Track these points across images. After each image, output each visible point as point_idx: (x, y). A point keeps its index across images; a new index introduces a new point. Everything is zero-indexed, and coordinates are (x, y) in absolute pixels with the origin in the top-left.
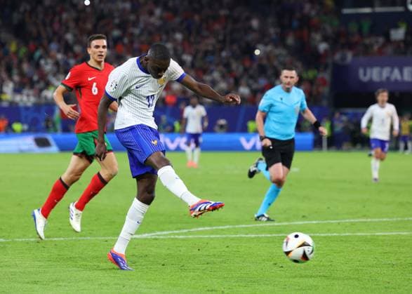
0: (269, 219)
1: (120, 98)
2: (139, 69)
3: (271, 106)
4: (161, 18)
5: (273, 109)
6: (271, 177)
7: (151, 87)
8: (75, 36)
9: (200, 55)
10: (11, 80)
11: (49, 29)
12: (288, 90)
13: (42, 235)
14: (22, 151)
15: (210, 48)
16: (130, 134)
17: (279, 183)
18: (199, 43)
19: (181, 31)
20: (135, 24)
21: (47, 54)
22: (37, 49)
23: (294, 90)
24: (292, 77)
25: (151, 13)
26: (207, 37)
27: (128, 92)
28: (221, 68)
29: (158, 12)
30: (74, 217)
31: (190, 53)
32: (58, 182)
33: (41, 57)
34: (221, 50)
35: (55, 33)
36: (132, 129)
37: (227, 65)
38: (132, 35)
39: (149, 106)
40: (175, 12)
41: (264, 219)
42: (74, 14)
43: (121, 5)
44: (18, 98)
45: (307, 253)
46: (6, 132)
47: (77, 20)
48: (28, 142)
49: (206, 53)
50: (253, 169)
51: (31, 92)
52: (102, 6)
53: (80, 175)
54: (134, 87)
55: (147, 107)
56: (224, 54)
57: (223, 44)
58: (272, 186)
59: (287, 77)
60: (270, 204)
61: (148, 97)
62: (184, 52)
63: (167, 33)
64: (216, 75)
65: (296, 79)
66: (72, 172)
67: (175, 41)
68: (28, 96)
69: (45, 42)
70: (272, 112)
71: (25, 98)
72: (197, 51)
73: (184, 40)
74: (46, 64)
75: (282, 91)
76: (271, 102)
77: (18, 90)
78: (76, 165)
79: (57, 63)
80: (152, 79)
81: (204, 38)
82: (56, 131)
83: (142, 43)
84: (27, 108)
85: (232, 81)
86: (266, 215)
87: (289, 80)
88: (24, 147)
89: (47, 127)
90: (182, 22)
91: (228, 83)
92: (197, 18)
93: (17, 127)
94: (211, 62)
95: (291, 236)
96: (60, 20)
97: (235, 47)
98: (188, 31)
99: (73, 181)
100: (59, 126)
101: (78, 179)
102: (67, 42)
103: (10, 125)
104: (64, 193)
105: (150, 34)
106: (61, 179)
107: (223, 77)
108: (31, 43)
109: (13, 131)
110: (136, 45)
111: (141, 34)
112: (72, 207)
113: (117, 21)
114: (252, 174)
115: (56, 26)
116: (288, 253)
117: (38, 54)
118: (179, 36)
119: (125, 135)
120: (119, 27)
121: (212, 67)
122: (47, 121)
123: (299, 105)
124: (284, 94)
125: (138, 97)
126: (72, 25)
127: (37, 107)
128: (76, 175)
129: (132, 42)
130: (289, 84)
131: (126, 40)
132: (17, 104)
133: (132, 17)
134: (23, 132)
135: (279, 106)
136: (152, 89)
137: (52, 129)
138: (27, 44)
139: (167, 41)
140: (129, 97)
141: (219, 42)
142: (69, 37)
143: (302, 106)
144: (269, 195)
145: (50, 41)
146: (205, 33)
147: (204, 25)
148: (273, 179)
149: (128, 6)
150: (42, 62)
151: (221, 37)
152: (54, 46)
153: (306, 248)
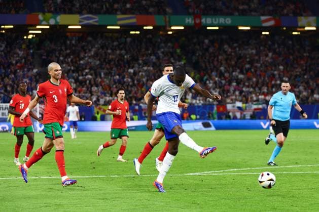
0: (275, 165)
1: (159, 97)
2: (168, 81)
3: (275, 102)
4: (272, 58)
5: (277, 104)
6: (277, 141)
7: (175, 91)
8: (225, 68)
9: (292, 78)
10: (191, 92)
11: (212, 65)
12: (285, 94)
13: (139, 173)
14: (195, 130)
15: (298, 74)
16: (163, 117)
17: (281, 144)
18: (293, 71)
19: (282, 65)
20: (258, 61)
21: (210, 78)
22: (205, 75)
23: (289, 93)
24: (287, 87)
25: (267, 55)
26: (297, 68)
27: (162, 93)
28: (304, 84)
29: (270, 54)
30: (158, 165)
31: (287, 77)
32: (147, 144)
33: (207, 80)
34: (305, 75)
35: (214, 67)
36: (164, 114)
37: (307, 83)
38: (256, 67)
39: (175, 101)
40: (279, 54)
41: (272, 164)
42: (225, 57)
43: (250, 51)
44: (194, 101)
45: (272, 185)
46: (187, 120)
47: (226, 60)
48: (199, 125)
49: (296, 76)
50: (267, 139)
51: (201, 98)
52: (240, 52)
53: (160, 140)
54: (166, 91)
55: (173, 102)
56: (306, 77)
57: (305, 71)
58: (277, 147)
59: (284, 87)
60: (275, 156)
61: (174, 97)
62: (284, 76)
63: (275, 66)
64: (301, 88)
65: (289, 87)
66: (155, 139)
67: (279, 70)
68: (199, 100)
69: (209, 72)
70: (277, 106)
71: (198, 102)
72: (291, 76)
73: (284, 69)
74: (210, 83)
75: (282, 94)
76: (276, 100)
77: (194, 98)
78: (157, 135)
79: (215, 83)
80: (176, 86)
81: (295, 68)
82: (214, 119)
83: (261, 71)
84: (199, 107)
85: (310, 91)
86: (274, 162)
87: (285, 88)
88: (197, 128)
89: (209, 117)
90: (283, 60)
91: (308, 92)
92: (291, 57)
93: (193, 117)
94: (298, 81)
95: (265, 173)
96: (218, 60)
97: (312, 73)
98: (286, 65)
99: (155, 144)
100: (216, 116)
101: (158, 143)
102: (221, 71)
103: (190, 116)
104: (151, 150)
105: (266, 66)
106: (149, 143)
107: (305, 89)
108: (202, 72)
109: (191, 119)
110: (258, 73)
111: (261, 66)
112: (157, 160)
113: (248, 60)
114: (267, 142)
115: (216, 63)
116: (261, 182)
117: (205, 78)
118: (281, 67)
119: (161, 117)
120: (249, 63)
121: (299, 84)
122: (209, 113)
123: (292, 101)
124: (283, 96)
125: (168, 96)
126: (224, 62)
127: (204, 106)
128: (157, 141)
129: (256, 71)
130: (285, 90)
131: (253, 70)
132: (193, 104)
133: (256, 58)
134: (197, 119)
135: (280, 103)
136: (176, 92)
137: (212, 118)
138: (199, 73)
139: (275, 71)
140: (163, 96)
141: (303, 70)
142: (222, 68)
143: (293, 102)
144: (276, 151)
145: (212, 71)
146: (296, 66)
147: (295, 62)
148: (279, 142)
149: (254, 51)
150: (208, 82)
151: (304, 68)
152: (214, 73)
153: (272, 182)
